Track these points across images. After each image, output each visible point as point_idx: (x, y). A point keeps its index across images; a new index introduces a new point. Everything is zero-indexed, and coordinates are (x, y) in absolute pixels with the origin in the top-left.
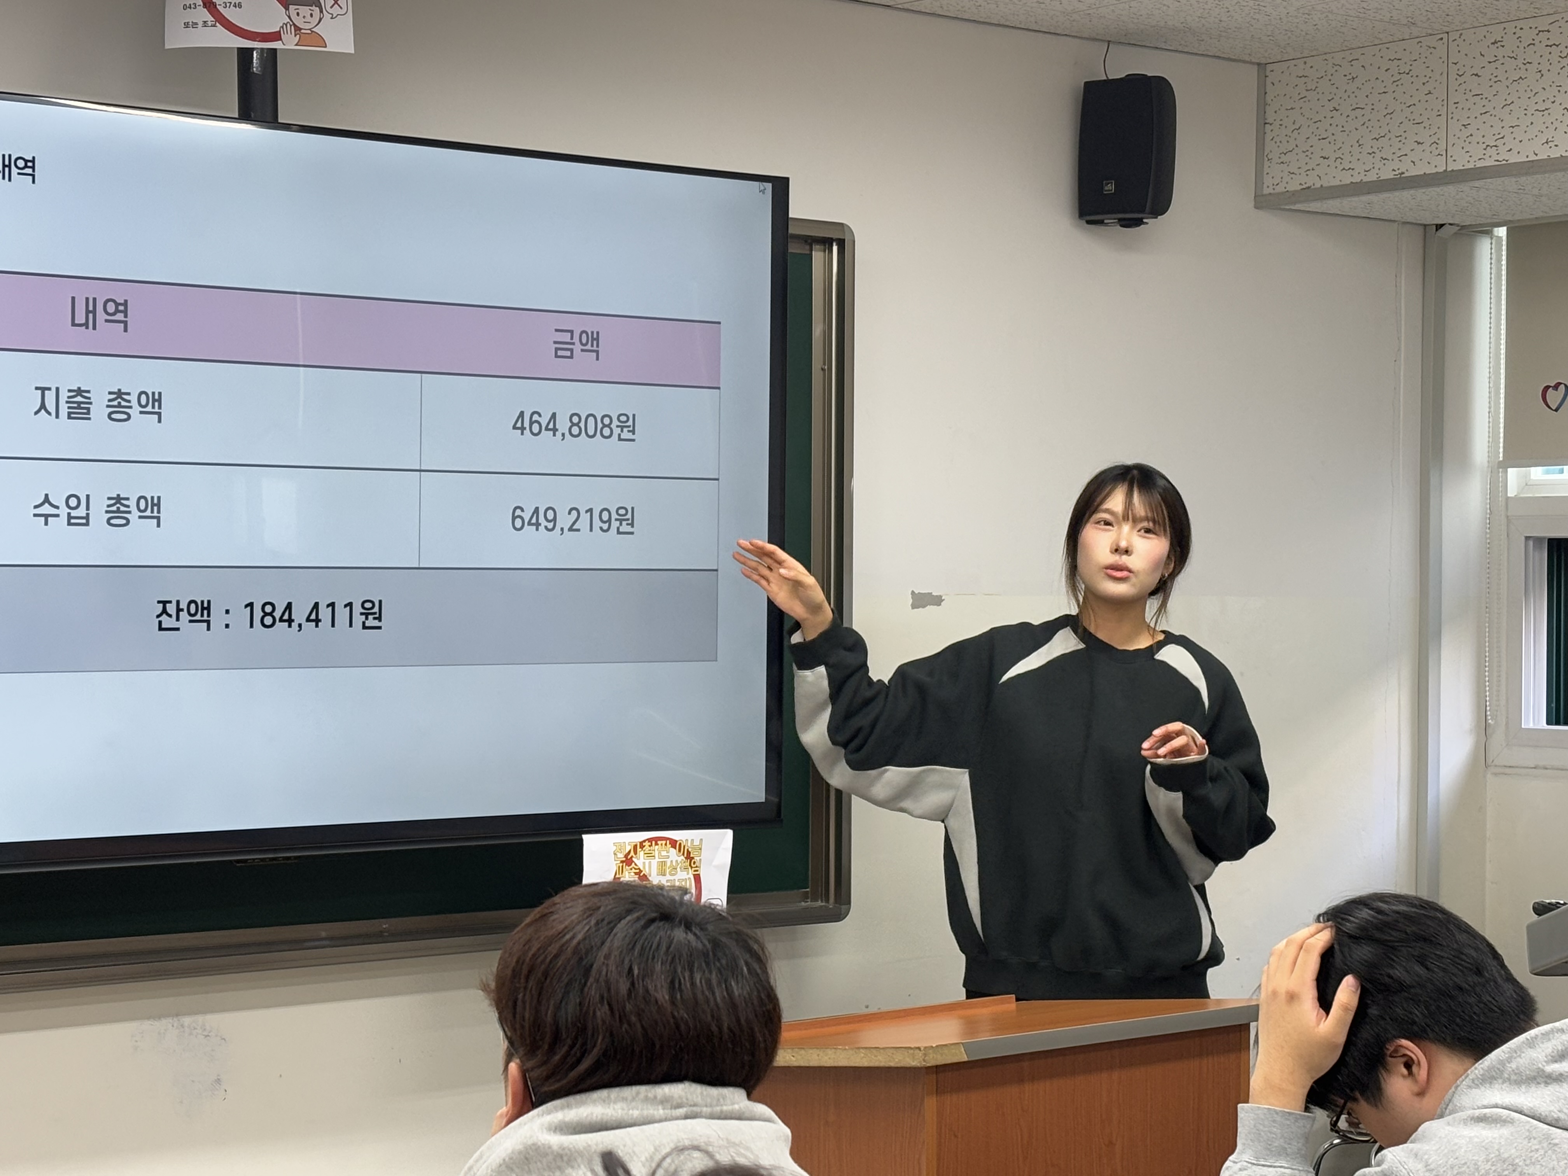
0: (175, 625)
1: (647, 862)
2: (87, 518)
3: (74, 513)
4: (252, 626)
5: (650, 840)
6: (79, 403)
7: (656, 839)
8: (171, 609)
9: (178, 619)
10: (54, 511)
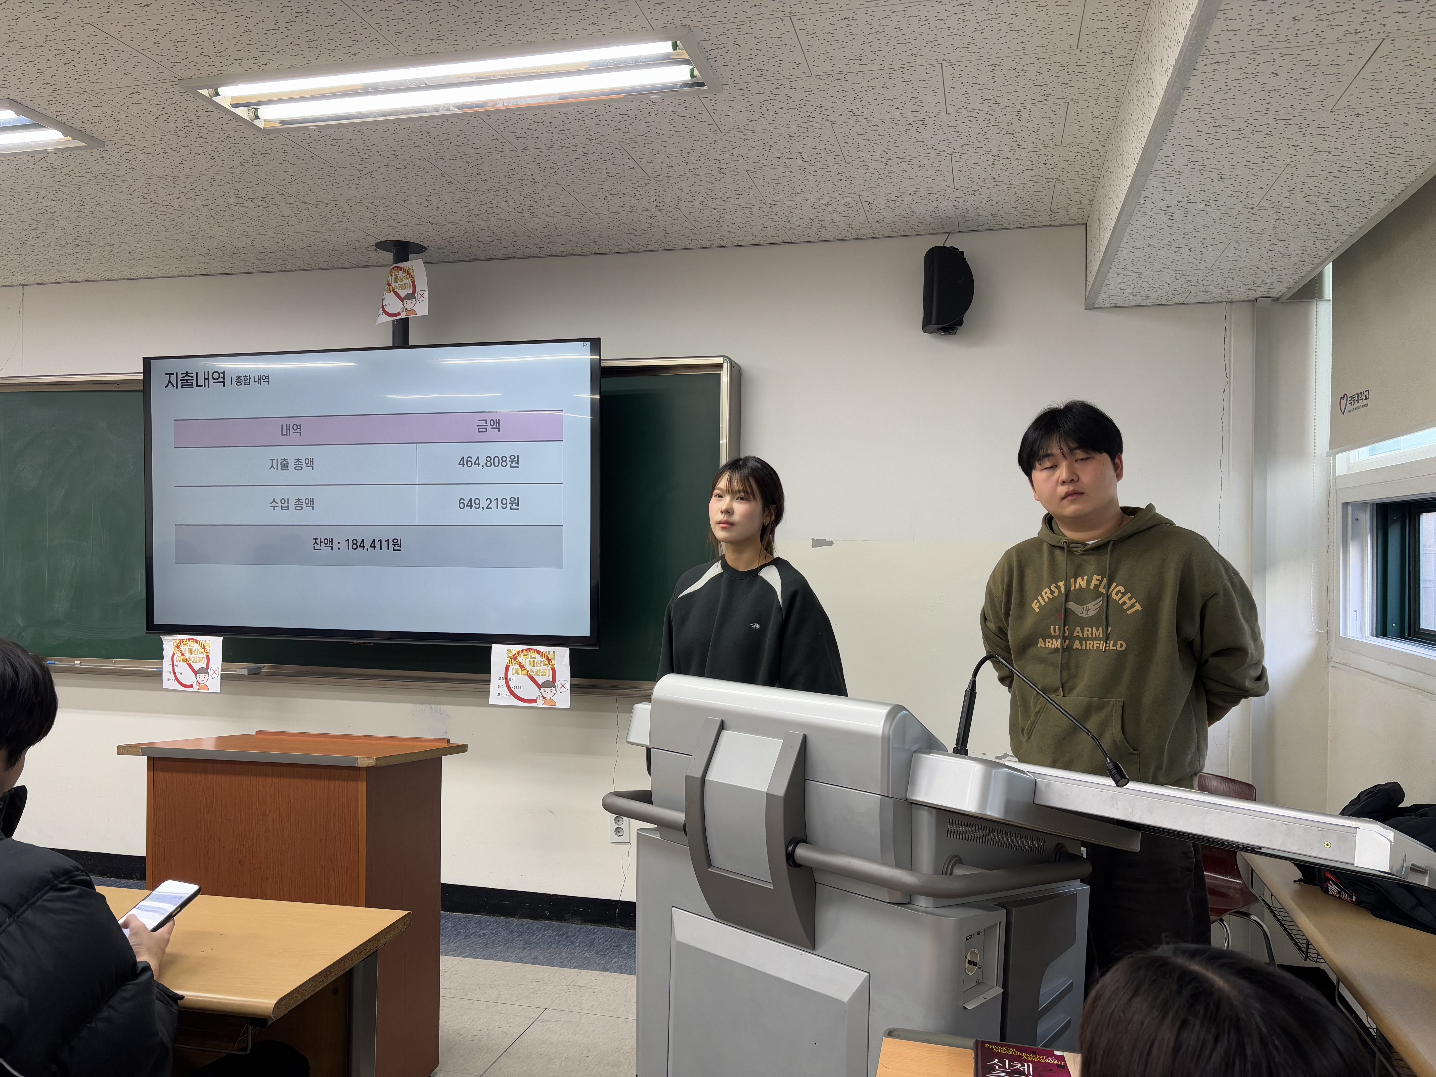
0: (320, 548)
1: (524, 659)
2: (288, 507)
3: (283, 505)
4: (348, 549)
5: (526, 650)
6: (285, 464)
7: (530, 650)
8: (318, 541)
9: (321, 546)
10: (277, 505)
